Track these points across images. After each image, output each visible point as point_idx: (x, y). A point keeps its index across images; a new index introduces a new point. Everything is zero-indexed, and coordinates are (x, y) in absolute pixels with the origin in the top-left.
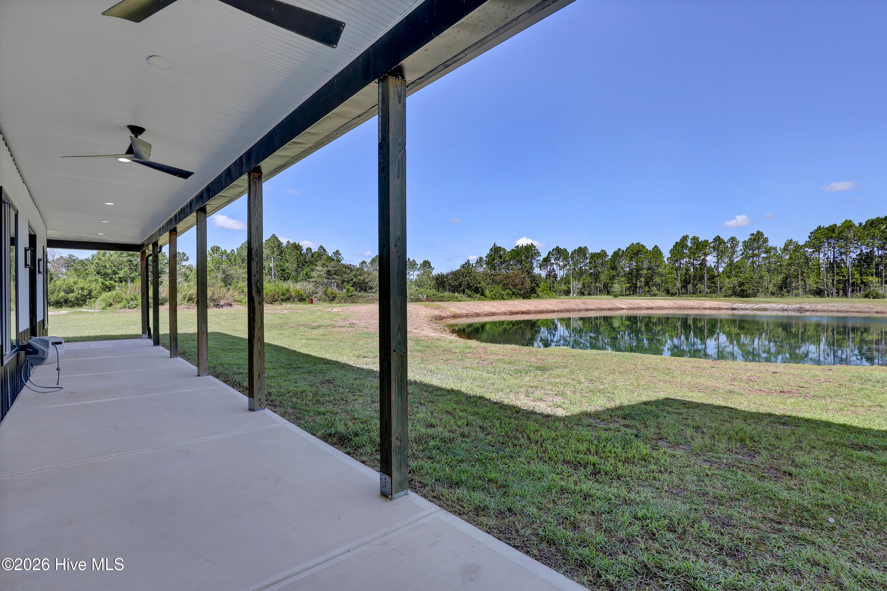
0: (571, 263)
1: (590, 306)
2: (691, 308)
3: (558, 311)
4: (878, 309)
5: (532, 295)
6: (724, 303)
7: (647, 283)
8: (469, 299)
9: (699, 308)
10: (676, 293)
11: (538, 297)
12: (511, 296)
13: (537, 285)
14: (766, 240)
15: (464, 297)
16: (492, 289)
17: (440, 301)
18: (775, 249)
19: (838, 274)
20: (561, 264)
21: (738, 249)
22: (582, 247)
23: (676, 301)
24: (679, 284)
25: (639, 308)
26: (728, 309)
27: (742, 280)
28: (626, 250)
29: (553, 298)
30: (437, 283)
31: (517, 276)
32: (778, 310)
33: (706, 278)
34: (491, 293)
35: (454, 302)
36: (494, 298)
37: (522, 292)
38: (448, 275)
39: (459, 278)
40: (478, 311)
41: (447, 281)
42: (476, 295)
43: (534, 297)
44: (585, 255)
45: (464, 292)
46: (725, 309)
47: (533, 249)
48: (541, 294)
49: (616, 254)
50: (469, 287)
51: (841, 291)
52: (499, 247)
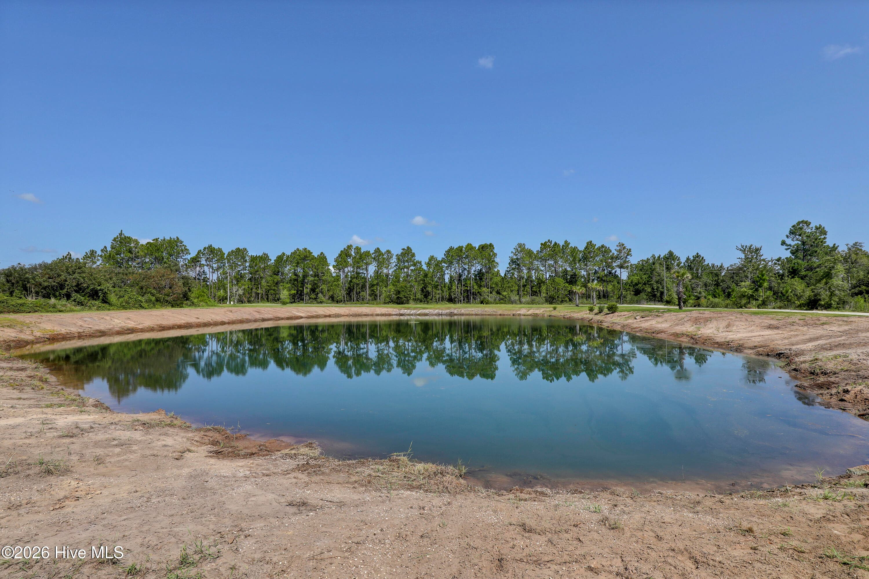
0: (227, 265)
1: (266, 315)
2: (365, 315)
3: (229, 323)
4: (500, 312)
5: (185, 302)
6: (392, 309)
7: (313, 290)
8: (78, 308)
9: (372, 315)
10: (342, 301)
11: (193, 304)
12: (154, 303)
13: (190, 290)
14: (413, 255)
15: (69, 305)
16: (122, 294)
17: (14, 312)
18: (420, 263)
19: (464, 285)
20: (215, 266)
21: (393, 261)
22: (241, 248)
23: (349, 308)
24: (344, 293)
25: (317, 317)
26: (396, 315)
27: (398, 289)
28: (291, 255)
29: (212, 306)
30: (8, 281)
31: (163, 276)
32: (436, 315)
33: (367, 287)
34: (121, 300)
35: (49, 314)
36: (124, 307)
37: (169, 299)
38: (35, 268)
39: (59, 276)
40: (102, 327)
41: (33, 278)
42: (93, 302)
43: (187, 304)
44: (243, 258)
45: (68, 296)
46: (395, 315)
47: (179, 244)
48: (195, 301)
49: (280, 259)
50: (79, 289)
51: (466, 299)
52: (129, 238)
